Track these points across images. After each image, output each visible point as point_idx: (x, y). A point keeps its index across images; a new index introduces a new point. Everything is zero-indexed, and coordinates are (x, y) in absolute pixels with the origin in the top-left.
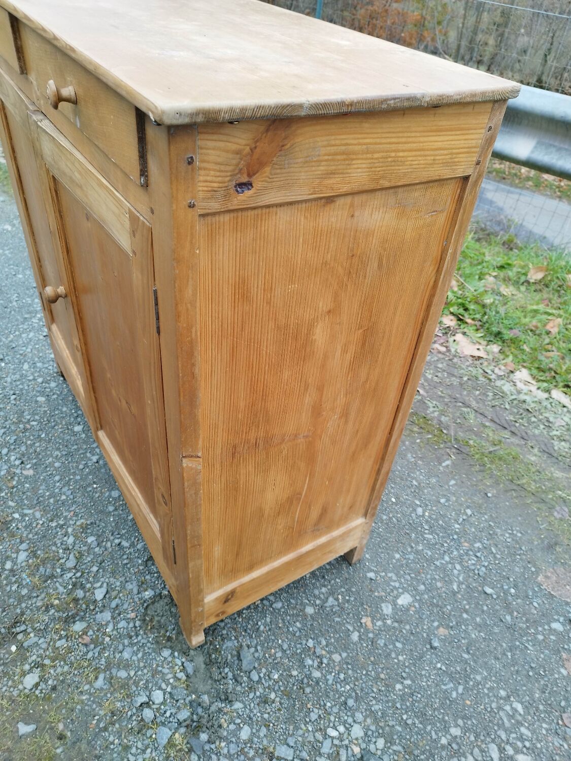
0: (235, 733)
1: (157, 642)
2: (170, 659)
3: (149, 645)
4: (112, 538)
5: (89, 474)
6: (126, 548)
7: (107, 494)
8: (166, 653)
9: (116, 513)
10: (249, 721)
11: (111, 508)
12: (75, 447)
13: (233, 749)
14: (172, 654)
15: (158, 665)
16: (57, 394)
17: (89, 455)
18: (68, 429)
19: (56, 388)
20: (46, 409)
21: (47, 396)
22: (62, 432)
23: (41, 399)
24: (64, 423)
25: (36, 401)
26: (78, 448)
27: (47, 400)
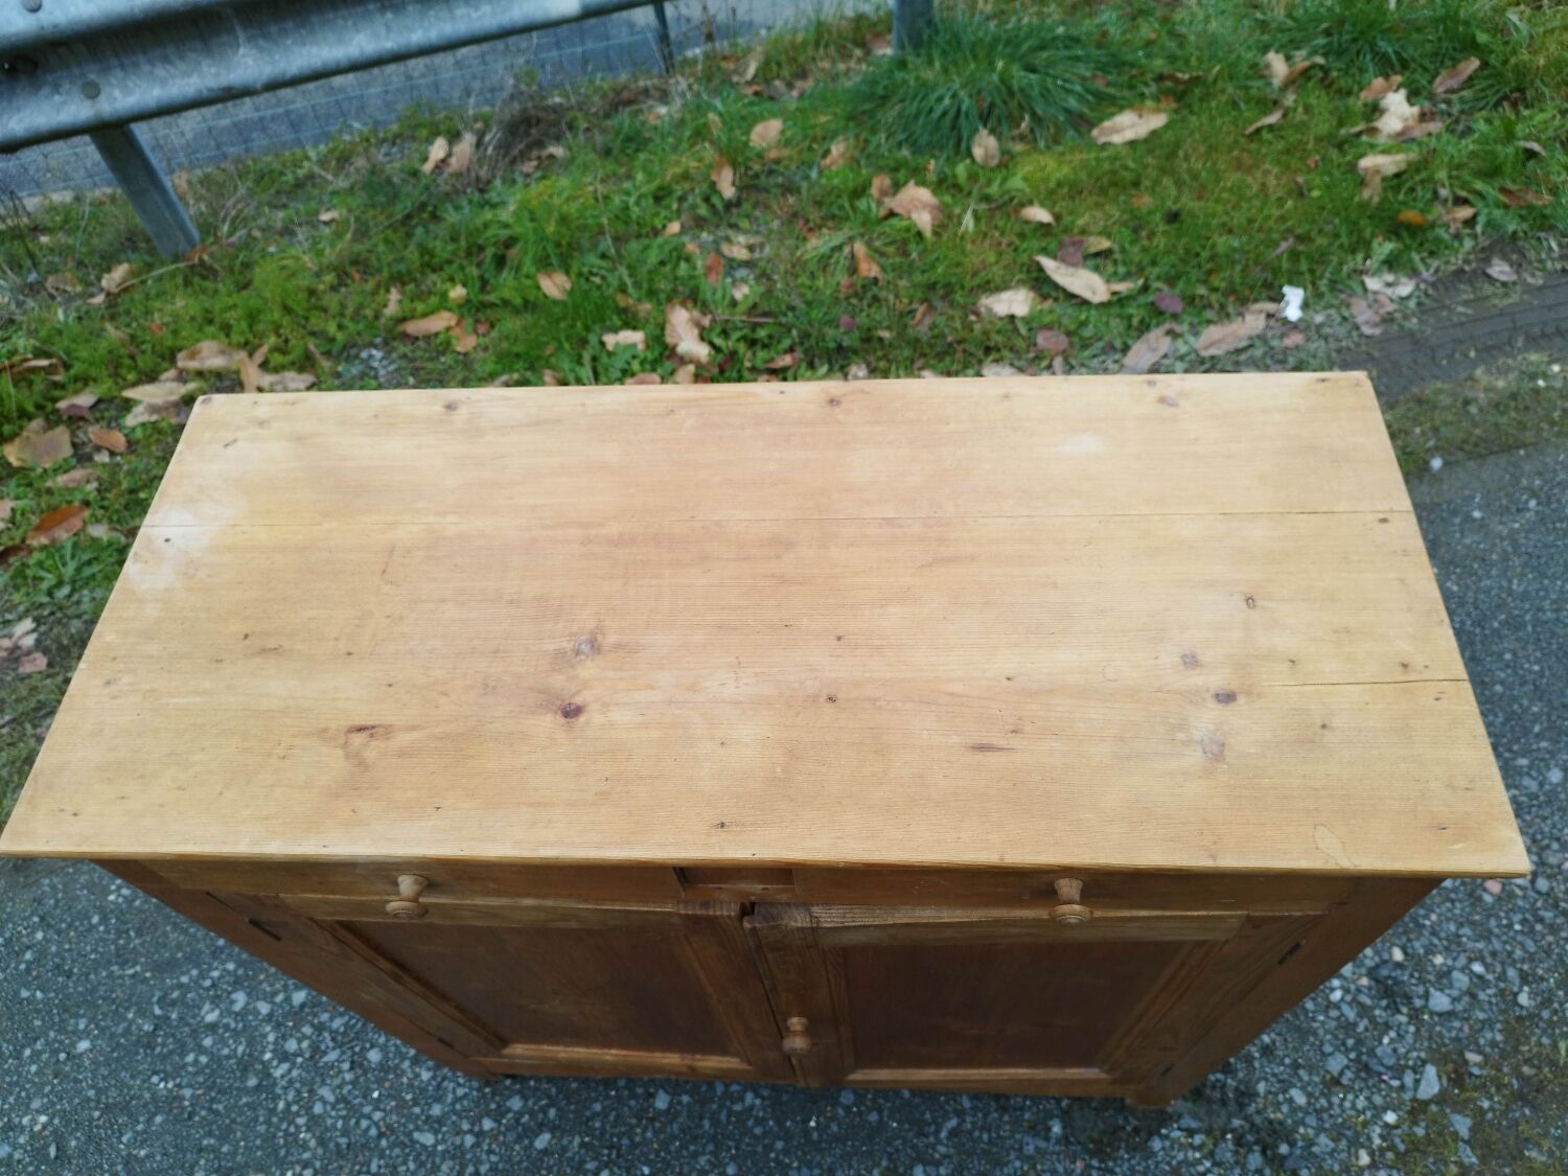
0: (1294, 1109)
1: (1135, 1149)
2: (1167, 1143)
3: (1133, 1162)
4: (932, 1139)
5: (780, 1122)
6: (959, 1124)
7: (841, 1111)
8: (1156, 1144)
9: (886, 1113)
10: (1285, 1086)
11: (873, 1117)
12: (706, 1124)
13: (1311, 1120)
14: (1165, 1138)
15: (1169, 1164)
16: (549, 1106)
17: (738, 1107)
18: (653, 1120)
19: (530, 1103)
20: (577, 1141)
21: (541, 1127)
22: (655, 1133)
23: (542, 1141)
24: (634, 1121)
25: (545, 1152)
26: (711, 1119)
27: (553, 1130)
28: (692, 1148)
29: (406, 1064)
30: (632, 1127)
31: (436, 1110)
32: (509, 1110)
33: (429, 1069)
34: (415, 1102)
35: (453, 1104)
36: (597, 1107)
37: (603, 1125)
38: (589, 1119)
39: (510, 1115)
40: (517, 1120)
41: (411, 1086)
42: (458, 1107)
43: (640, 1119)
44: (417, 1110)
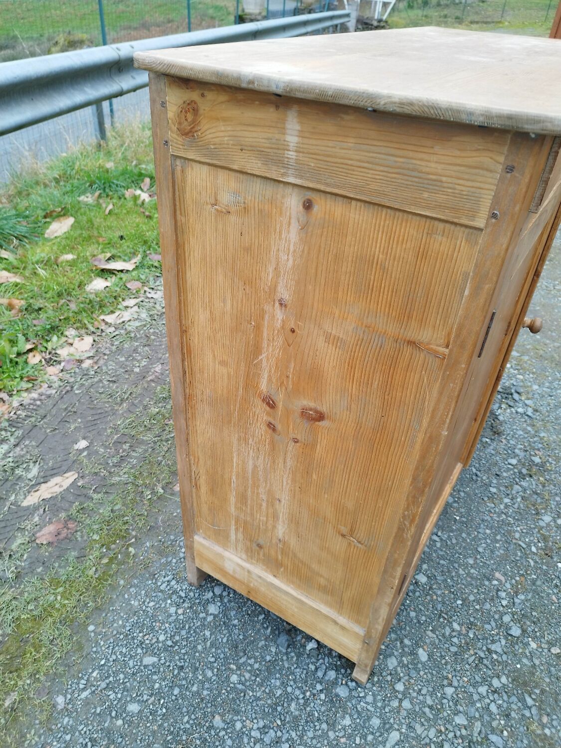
16: (402, 642)
17: (438, 545)
18: (431, 588)
19: (396, 653)
20: (429, 633)
21: (413, 653)
22: (439, 589)
23: (423, 655)
24: (428, 597)
25: (430, 656)
26: (440, 559)
27: (417, 645)
28: (454, 574)
29: (331, 734)
30: (432, 600)
31: (376, 722)
32: (395, 668)
33: (343, 717)
34: (364, 737)
35: (376, 707)
36: (413, 614)
37: (426, 616)
38: (419, 622)
39: (399, 669)
40: (404, 666)
41: (349, 737)
42: (379, 704)
43: (428, 594)
44: (370, 738)
